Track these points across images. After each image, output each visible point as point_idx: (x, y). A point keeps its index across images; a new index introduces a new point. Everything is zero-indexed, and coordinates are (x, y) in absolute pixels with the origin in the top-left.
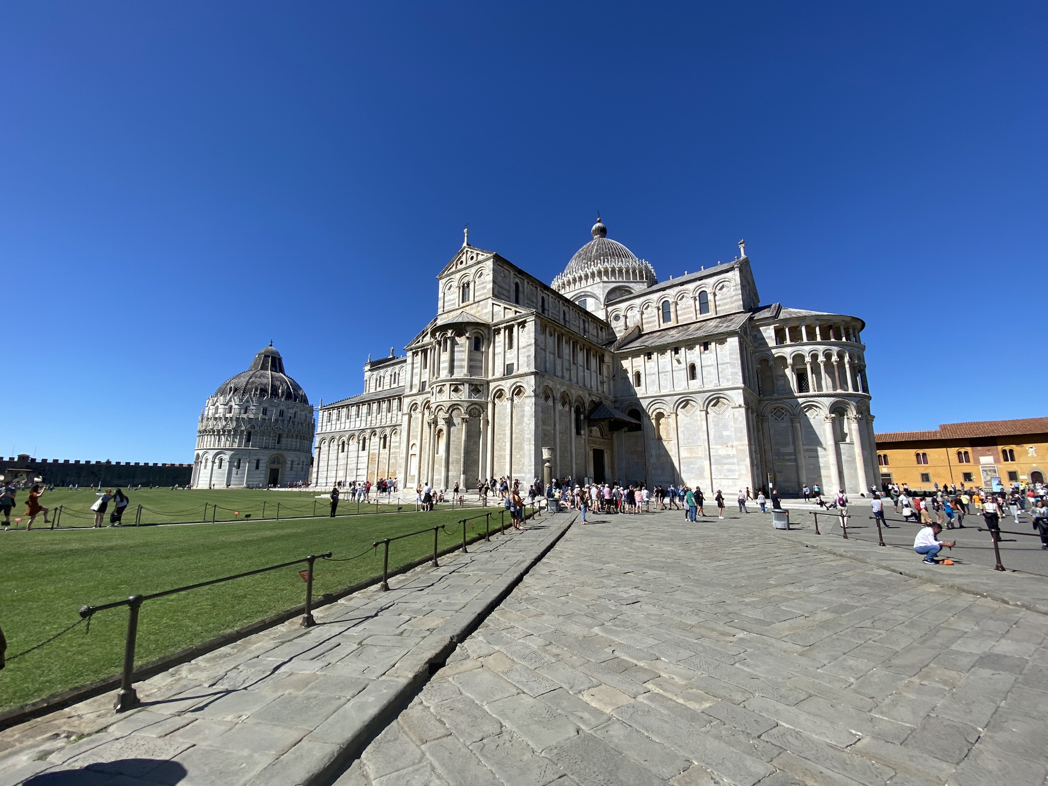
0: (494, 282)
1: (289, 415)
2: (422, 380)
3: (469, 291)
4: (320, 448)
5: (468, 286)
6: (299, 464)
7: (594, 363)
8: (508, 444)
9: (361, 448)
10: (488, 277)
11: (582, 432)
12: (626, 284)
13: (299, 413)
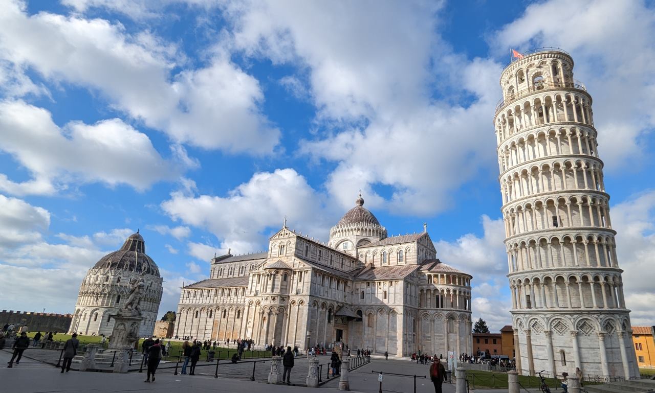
0: (296, 249)
1: (148, 284)
2: (257, 289)
3: (284, 249)
4: (181, 314)
5: (284, 246)
6: (150, 321)
7: (341, 286)
8: (295, 326)
9: (209, 316)
10: (293, 246)
11: (331, 321)
12: (368, 238)
13: (154, 283)
